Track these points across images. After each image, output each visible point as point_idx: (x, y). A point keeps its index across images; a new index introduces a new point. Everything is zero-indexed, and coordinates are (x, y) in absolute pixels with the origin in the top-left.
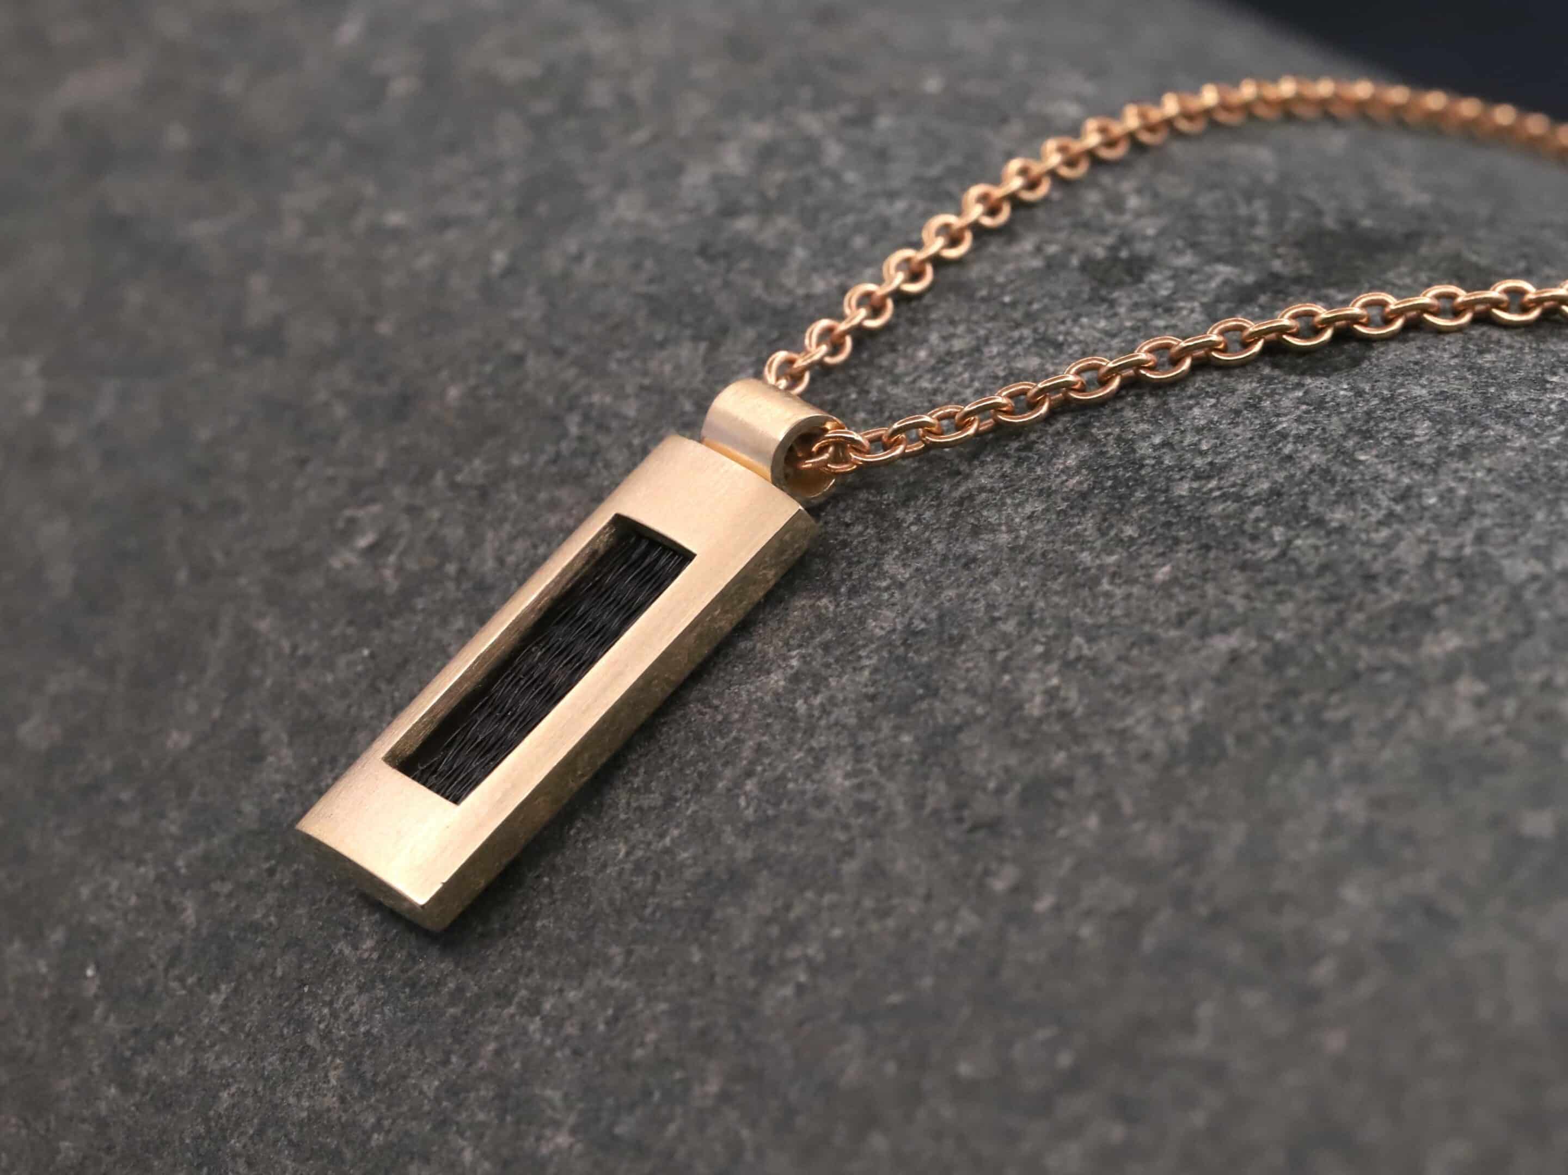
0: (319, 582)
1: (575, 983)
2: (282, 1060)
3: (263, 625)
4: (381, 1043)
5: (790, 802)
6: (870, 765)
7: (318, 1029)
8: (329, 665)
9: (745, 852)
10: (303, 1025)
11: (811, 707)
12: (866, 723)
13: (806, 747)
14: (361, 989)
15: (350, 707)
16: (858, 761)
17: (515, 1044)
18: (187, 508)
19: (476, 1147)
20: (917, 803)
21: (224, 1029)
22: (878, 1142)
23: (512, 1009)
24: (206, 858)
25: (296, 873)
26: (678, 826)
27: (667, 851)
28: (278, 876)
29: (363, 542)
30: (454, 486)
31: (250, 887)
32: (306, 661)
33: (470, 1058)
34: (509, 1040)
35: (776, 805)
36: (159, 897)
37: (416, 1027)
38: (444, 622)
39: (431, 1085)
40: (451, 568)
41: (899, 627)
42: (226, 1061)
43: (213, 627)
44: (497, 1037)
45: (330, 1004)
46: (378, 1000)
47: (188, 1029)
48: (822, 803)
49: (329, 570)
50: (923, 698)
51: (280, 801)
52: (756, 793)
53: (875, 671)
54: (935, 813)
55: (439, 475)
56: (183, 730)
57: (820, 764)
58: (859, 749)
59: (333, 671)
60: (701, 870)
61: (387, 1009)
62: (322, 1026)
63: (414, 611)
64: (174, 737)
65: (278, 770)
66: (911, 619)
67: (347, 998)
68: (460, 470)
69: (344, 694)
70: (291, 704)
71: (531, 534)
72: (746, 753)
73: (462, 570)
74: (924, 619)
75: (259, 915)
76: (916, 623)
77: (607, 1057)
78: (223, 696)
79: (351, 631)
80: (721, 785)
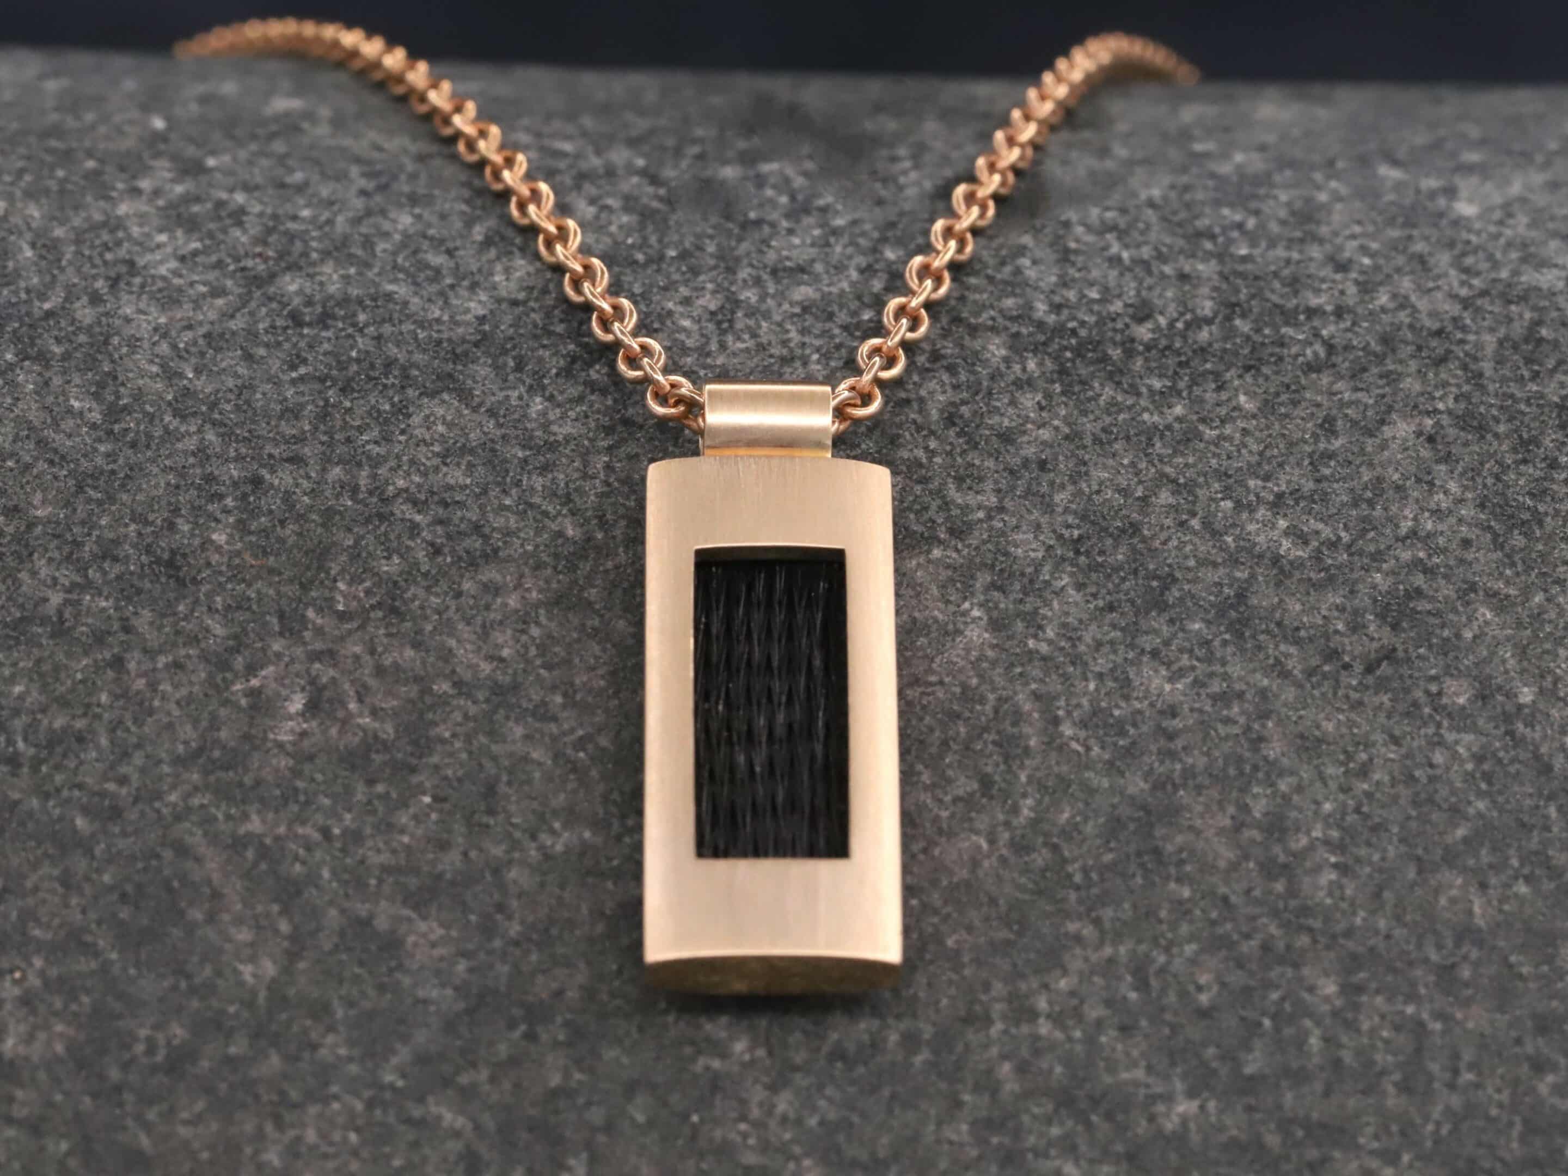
0: (284, 762)
1: (1056, 973)
3: (255, 825)
4: (851, 1125)
5: (1135, 725)
6: (1185, 661)
7: (748, 1147)
8: (388, 827)
9: (1137, 785)
10: (724, 1151)
11: (1050, 642)
12: (1133, 632)
13: (1090, 675)
14: (773, 1089)
15: (465, 854)
16: (1168, 665)
17: (1036, 1053)
19: (1077, 1162)
20: (1280, 670)
23: (998, 1026)
24: (422, 1059)
25: (566, 1025)
26: (1024, 795)
27: (1035, 823)
28: (544, 1037)
29: (297, 704)
30: (343, 617)
31: (514, 1061)
32: (355, 837)
33: (988, 1088)
34: (1025, 1052)
35: (1122, 733)
36: (391, 1119)
37: (886, 1092)
38: (496, 736)
39: (961, 1131)
40: (443, 687)
41: (1052, 542)
43: (182, 850)
44: (1004, 1057)
45: (743, 1118)
46: (807, 1088)
48: (1173, 712)
49: (280, 746)
50: (1165, 588)
51: (471, 970)
52: (1082, 734)
53: (1080, 587)
54: (1310, 673)
55: (310, 613)
56: (253, 959)
57: (1126, 683)
58: (1155, 654)
59: (402, 831)
60: (1102, 820)
61: (829, 1091)
62: (751, 1141)
63: (443, 741)
64: (247, 971)
65: (433, 945)
66: (1054, 531)
67: (761, 1104)
68: (331, 600)
69: (443, 846)
70: (381, 881)
71: (501, 623)
72: (1027, 707)
73: (458, 684)
74: (1068, 526)
75: (555, 1080)
76: (1067, 533)
77: (1168, 1017)
78: (275, 908)
79: (380, 788)
80: (1032, 743)
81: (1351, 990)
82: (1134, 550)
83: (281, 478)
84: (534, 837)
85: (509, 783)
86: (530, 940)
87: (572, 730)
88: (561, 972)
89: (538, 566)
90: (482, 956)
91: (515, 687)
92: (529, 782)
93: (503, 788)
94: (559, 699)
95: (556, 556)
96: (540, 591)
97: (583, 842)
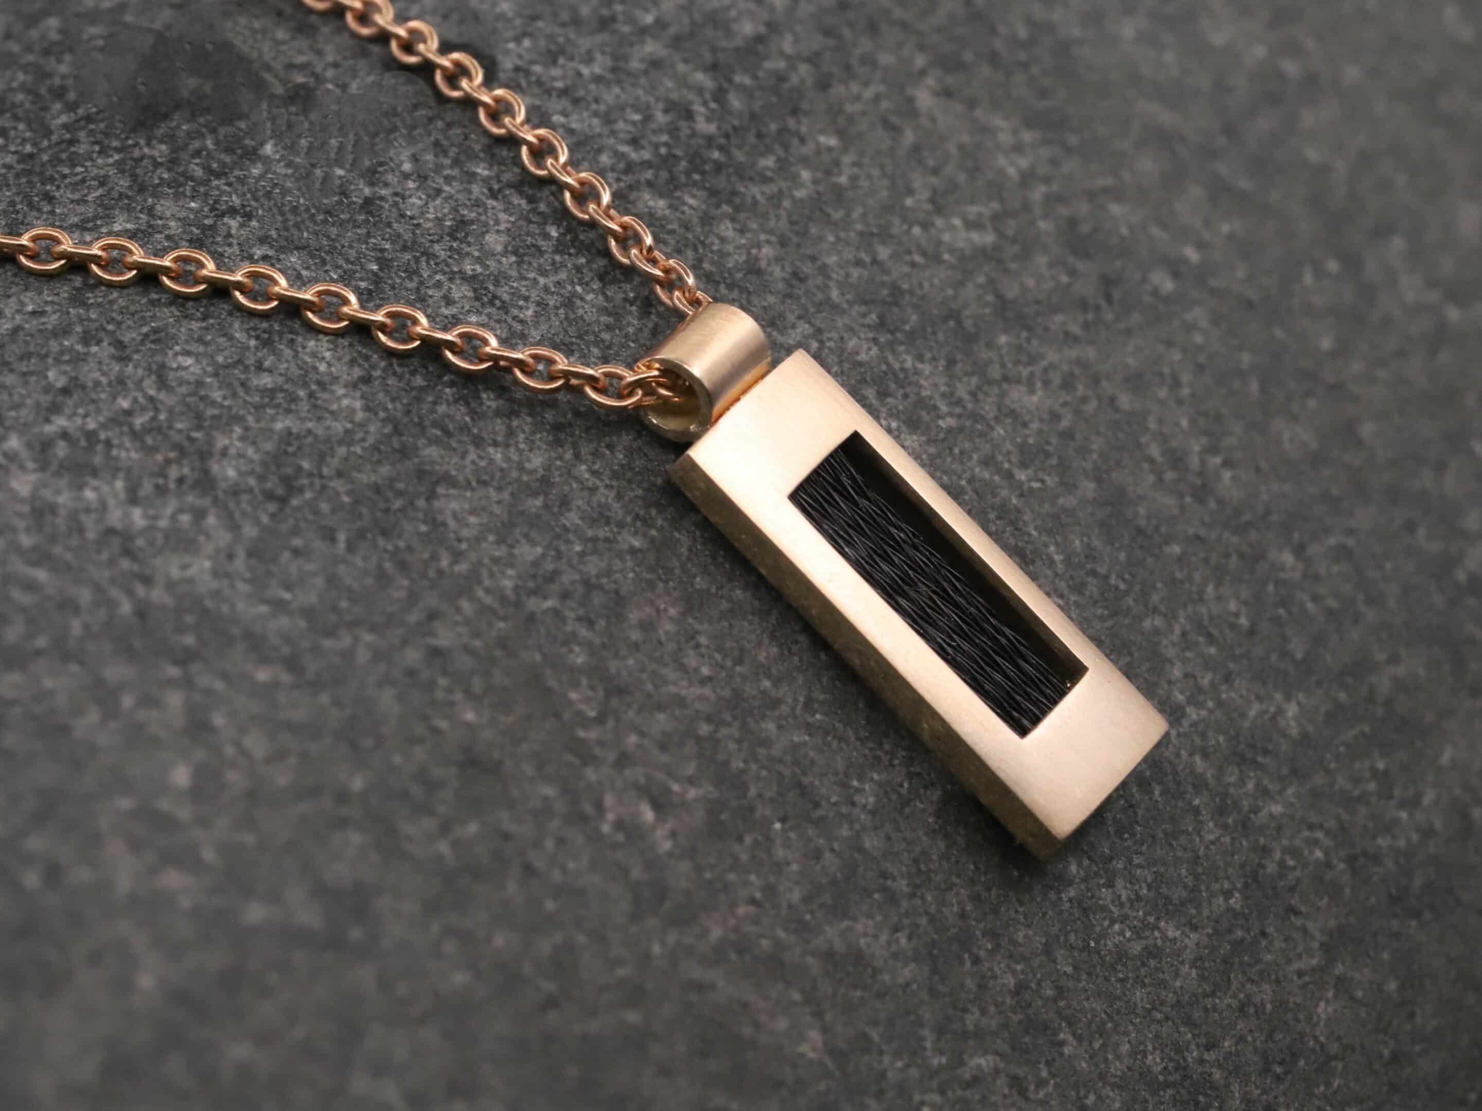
0: (685, 866)
1: (1168, 666)
2: (1144, 985)
3: (716, 933)
4: (1162, 875)
5: (1047, 443)
6: (1024, 371)
7: (1129, 940)
8: (779, 867)
9: (1089, 488)
10: (1121, 955)
11: (950, 414)
12: (980, 370)
13: (992, 423)
14: (1110, 885)
15: (832, 850)
16: (1019, 382)
17: (1203, 736)
18: (551, 1003)
19: (1272, 798)
20: (1069, 339)
21: (1097, 1045)
22: (1367, 430)
24: (940, 1031)
25: (984, 934)
26: (1046, 546)
27: (1067, 561)
28: (982, 953)
29: (648, 815)
30: (600, 720)
31: (982, 988)
32: (770, 890)
33: (1199, 784)
34: (1198, 741)
35: (1048, 455)
36: (959, 1093)
37: (1160, 834)
38: (766, 743)
39: (1211, 831)
40: (704, 729)
41: (871, 335)
42: (1125, 1048)
43: (701, 987)
44: (1191, 755)
45: (1113, 922)
46: (1125, 868)
47: (1085, 1086)
48: (1055, 417)
49: (670, 854)
50: (959, 322)
51: (910, 938)
52: (1030, 472)
53: (920, 358)
54: (1086, 326)
55: (581, 734)
56: (802, 1038)
57: (1013, 414)
58: (1006, 379)
59: (788, 864)
60: (1097, 531)
61: (1137, 860)
62: (1128, 934)
63: (744, 771)
64: (804, 1048)
65: (876, 937)
66: (863, 325)
67: (1113, 901)
68: (580, 713)
69: (817, 855)
70: (812, 913)
71: (680, 650)
72: (986, 475)
73: (709, 719)
74: (864, 315)
75: (1010, 981)
76: (867, 321)
77: (1238, 651)
78: (780, 986)
79: (748, 840)
80: (1014, 501)
81: (1299, 550)
82: (915, 307)
83: (445, 637)
84: (853, 804)
85: (804, 773)
86: (916, 887)
87: (796, 700)
88: (951, 897)
89: (651, 586)
90: (906, 922)
91: (737, 694)
92: (812, 762)
93: (806, 780)
94: (767, 683)
95: (651, 569)
96: (673, 606)
97: (880, 784)
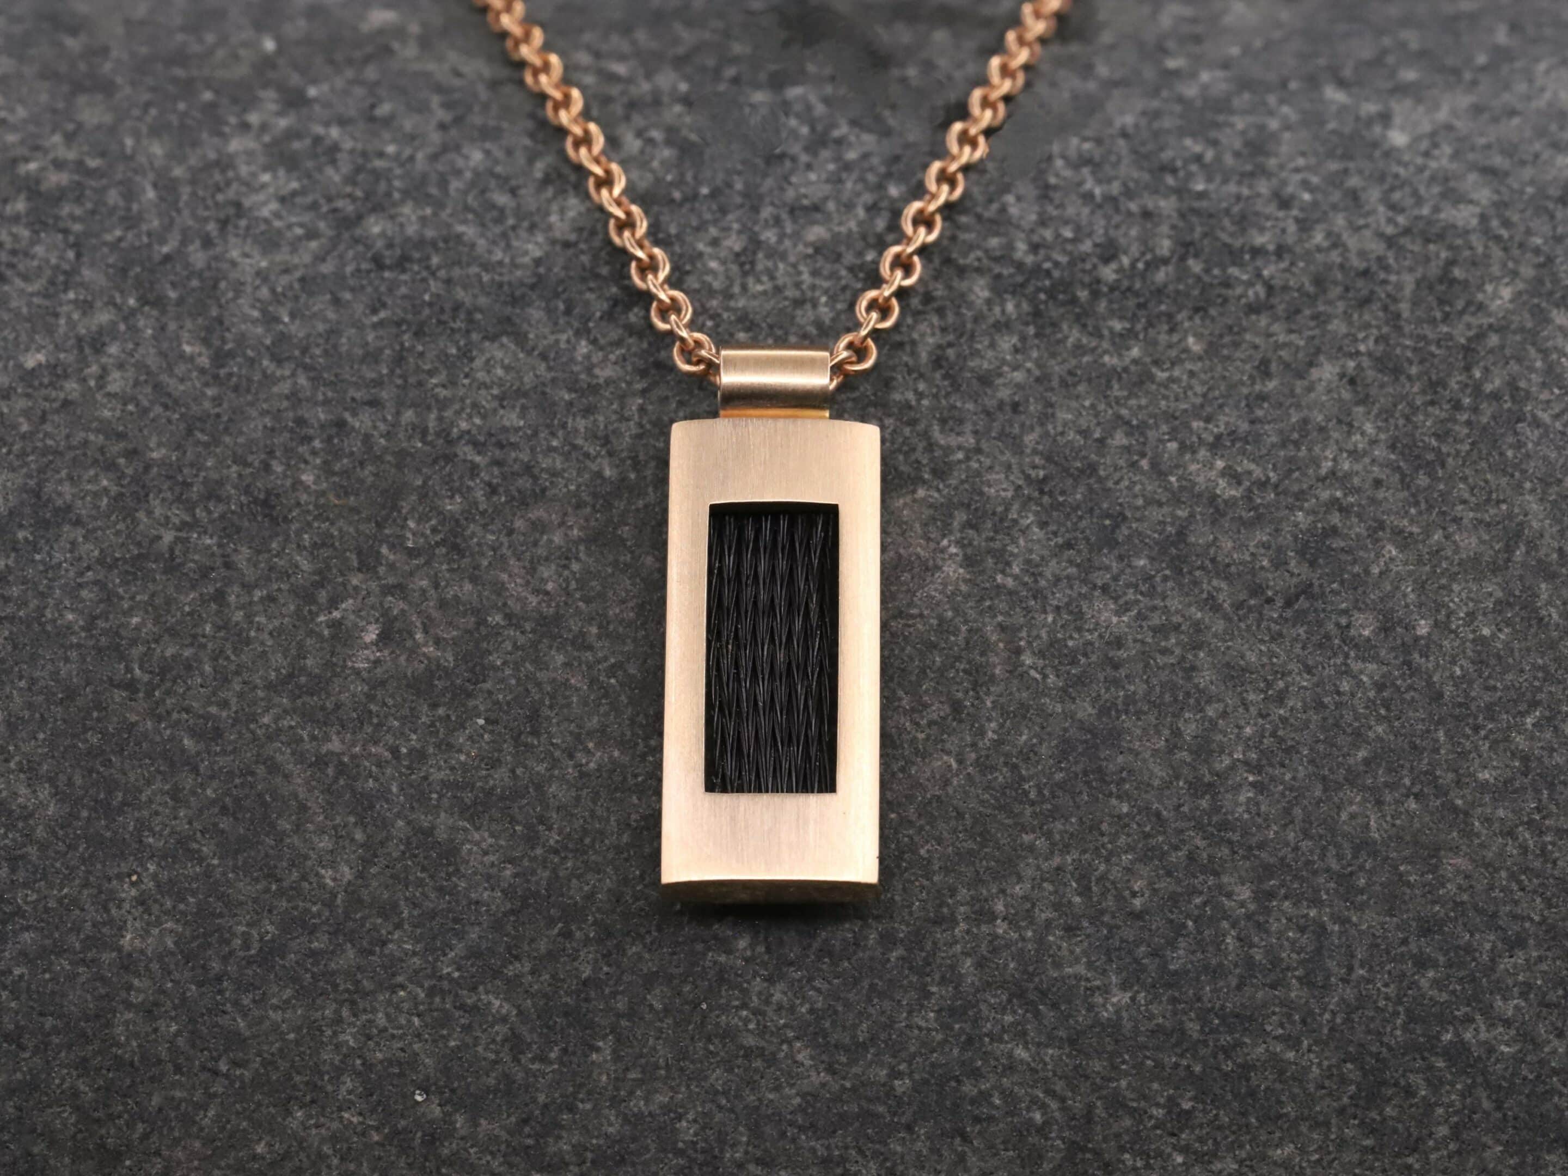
0: (360, 688)
1: (1014, 879)
2: (730, 1070)
3: (335, 745)
4: (836, 1012)
5: (1085, 655)
6: (1131, 595)
7: (748, 1031)
8: (447, 747)
9: (1086, 710)
10: (728, 1034)
11: (1016, 578)
12: (1087, 568)
13: (1049, 608)
14: (770, 980)
15: (513, 771)
16: (1116, 599)
17: (995, 951)
19: (1025, 1044)
20: (1212, 604)
21: (632, 1075)
23: (963, 926)
24: (474, 953)
25: (595, 923)
26: (989, 720)
27: (998, 743)
28: (579, 934)
29: (371, 635)
30: (412, 553)
31: (551, 956)
32: (419, 756)
33: (952, 977)
34: (984, 949)
35: (1074, 662)
36: (448, 1006)
37: (866, 984)
38: (541, 664)
39: (927, 1019)
40: (496, 619)
41: (1020, 482)
42: (662, 1098)
43: (273, 768)
44: (966, 954)
45: (744, 1006)
46: (800, 981)
47: (589, 1093)
48: (1118, 642)
49: (357, 672)
50: (1116, 526)
51: (516, 875)
52: (1041, 663)
53: (1043, 525)
54: (1238, 606)
55: (384, 550)
56: (333, 865)
57: (1080, 615)
58: (1105, 589)
59: (460, 751)
60: (1054, 743)
61: (817, 983)
62: (752, 1026)
63: (495, 669)
64: (327, 874)
65: (486, 853)
66: (1023, 472)
67: (760, 993)
68: (403, 538)
69: (494, 764)
70: (441, 796)
71: (547, 559)
72: (994, 638)
73: (508, 616)
74: (1035, 467)
75: (587, 972)
76: (1033, 473)
77: (1106, 918)
78: (352, 819)
79: (441, 711)
80: (997, 671)
81: (1264, 897)
82: (1091, 490)
83: (361, 421)
84: (571, 757)
85: (551, 707)
86: (566, 848)
87: (606, 659)
88: (592, 878)
89: (578, 506)
90: (526, 863)
91: (557, 619)
92: (569, 705)
93: (546, 712)
94: (594, 630)
95: (595, 495)
96: (580, 529)
97: (612, 760)
